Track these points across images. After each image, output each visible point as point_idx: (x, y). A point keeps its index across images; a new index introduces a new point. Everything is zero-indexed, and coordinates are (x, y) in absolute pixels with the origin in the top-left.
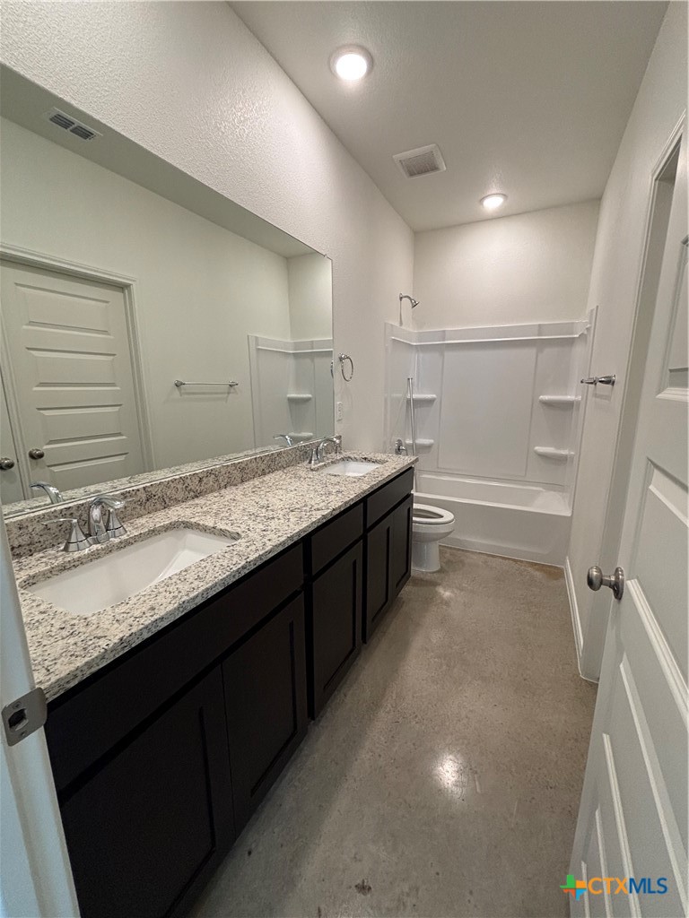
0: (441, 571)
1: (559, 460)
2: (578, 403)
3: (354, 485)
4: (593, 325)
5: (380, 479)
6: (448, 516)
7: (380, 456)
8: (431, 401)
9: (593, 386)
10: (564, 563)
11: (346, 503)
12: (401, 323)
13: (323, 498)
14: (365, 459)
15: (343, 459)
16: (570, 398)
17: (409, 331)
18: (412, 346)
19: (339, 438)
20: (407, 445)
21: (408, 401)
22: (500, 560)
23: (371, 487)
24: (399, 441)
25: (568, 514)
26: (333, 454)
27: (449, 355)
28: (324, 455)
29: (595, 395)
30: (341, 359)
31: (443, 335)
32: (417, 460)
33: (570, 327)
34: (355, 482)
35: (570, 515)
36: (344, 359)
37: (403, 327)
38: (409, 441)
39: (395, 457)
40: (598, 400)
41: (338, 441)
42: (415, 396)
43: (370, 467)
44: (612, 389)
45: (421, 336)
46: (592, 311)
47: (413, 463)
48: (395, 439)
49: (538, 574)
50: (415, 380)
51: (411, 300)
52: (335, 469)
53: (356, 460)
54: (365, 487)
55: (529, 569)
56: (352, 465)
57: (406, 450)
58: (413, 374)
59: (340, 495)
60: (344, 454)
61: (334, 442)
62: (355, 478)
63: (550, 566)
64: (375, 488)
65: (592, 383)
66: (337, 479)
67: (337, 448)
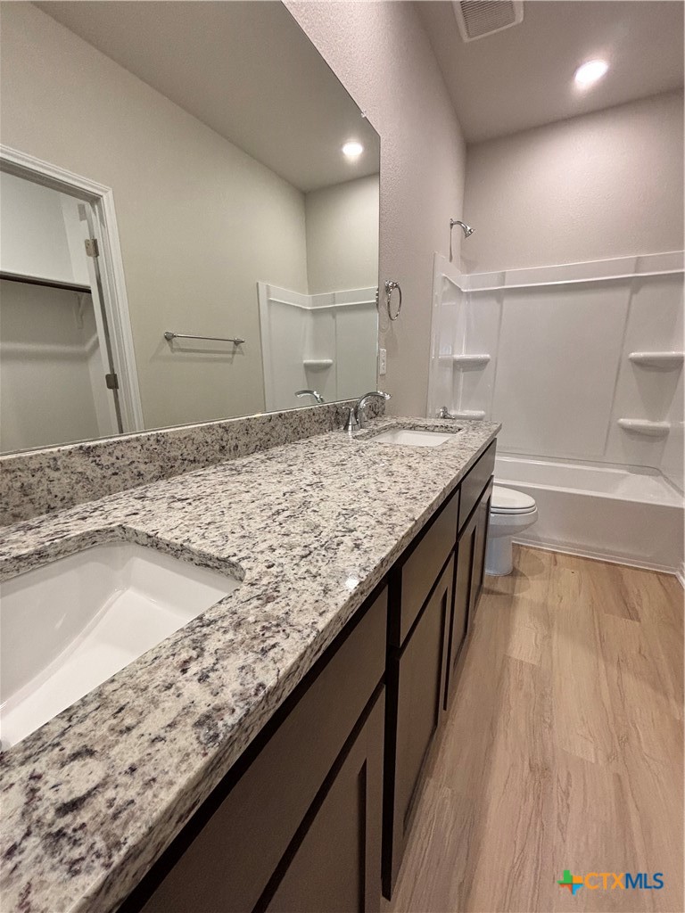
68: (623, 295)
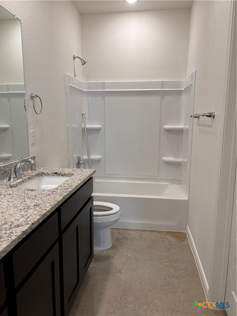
0: (113, 247)
1: (177, 165)
2: (187, 130)
3: (49, 197)
4: (194, 82)
5: (70, 190)
6: (116, 208)
7: (67, 171)
8: (98, 130)
9: (197, 119)
10: (186, 229)
11: (43, 215)
12: (75, 75)
13: (23, 213)
14: (56, 173)
15: (38, 175)
16: (181, 126)
17: (81, 81)
18: (83, 91)
19: (34, 158)
20: (84, 160)
21: (83, 130)
22: (149, 233)
23: (64, 198)
24: (78, 157)
25: (186, 198)
26: (29, 171)
27: (108, 99)
28: (21, 173)
29: (199, 125)
30: (32, 97)
31: (104, 85)
32: (94, 172)
33: (179, 84)
34: (49, 195)
35: (187, 199)
36: (34, 97)
37: (77, 78)
38: (85, 157)
39: (78, 171)
40: (201, 128)
41: (32, 162)
42: (88, 126)
43: (61, 180)
44: (213, 120)
45: (89, 85)
46: (192, 74)
47: (92, 174)
48: (76, 156)
49: (172, 239)
50: (87, 115)
51: (81, 60)
52: (31, 185)
53: (48, 174)
54: (59, 198)
55: (167, 236)
56: (45, 179)
57: (84, 164)
58: (85, 111)
59: (37, 209)
60: (39, 171)
61: (30, 162)
62: (49, 191)
63: (178, 233)
64: (67, 198)
65: (196, 117)
66: (34, 193)
67: (32, 167)
68: (157, 98)
